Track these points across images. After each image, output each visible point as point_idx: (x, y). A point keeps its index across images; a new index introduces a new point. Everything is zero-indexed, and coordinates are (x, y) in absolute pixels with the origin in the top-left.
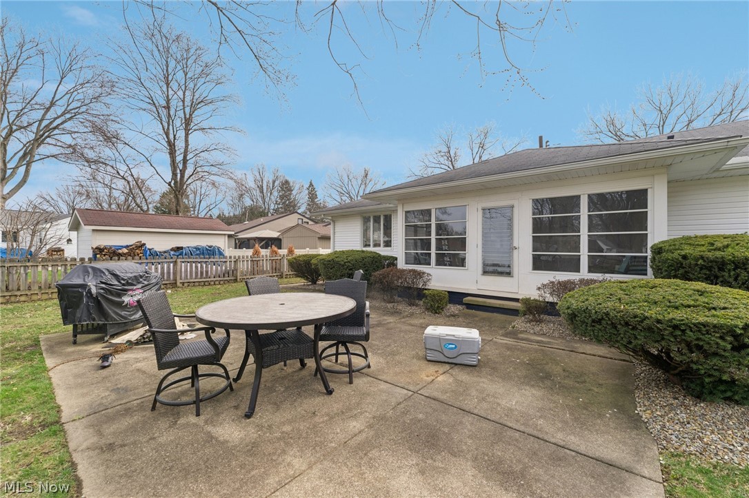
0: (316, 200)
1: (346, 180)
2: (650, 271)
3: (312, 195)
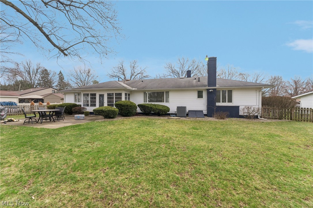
0: (63, 80)
1: (79, 73)
2: (114, 106)
3: (61, 78)
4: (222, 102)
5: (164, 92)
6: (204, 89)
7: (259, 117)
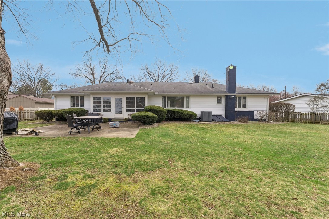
4: (238, 107)
5: (184, 97)
6: (223, 96)
7: (267, 120)
